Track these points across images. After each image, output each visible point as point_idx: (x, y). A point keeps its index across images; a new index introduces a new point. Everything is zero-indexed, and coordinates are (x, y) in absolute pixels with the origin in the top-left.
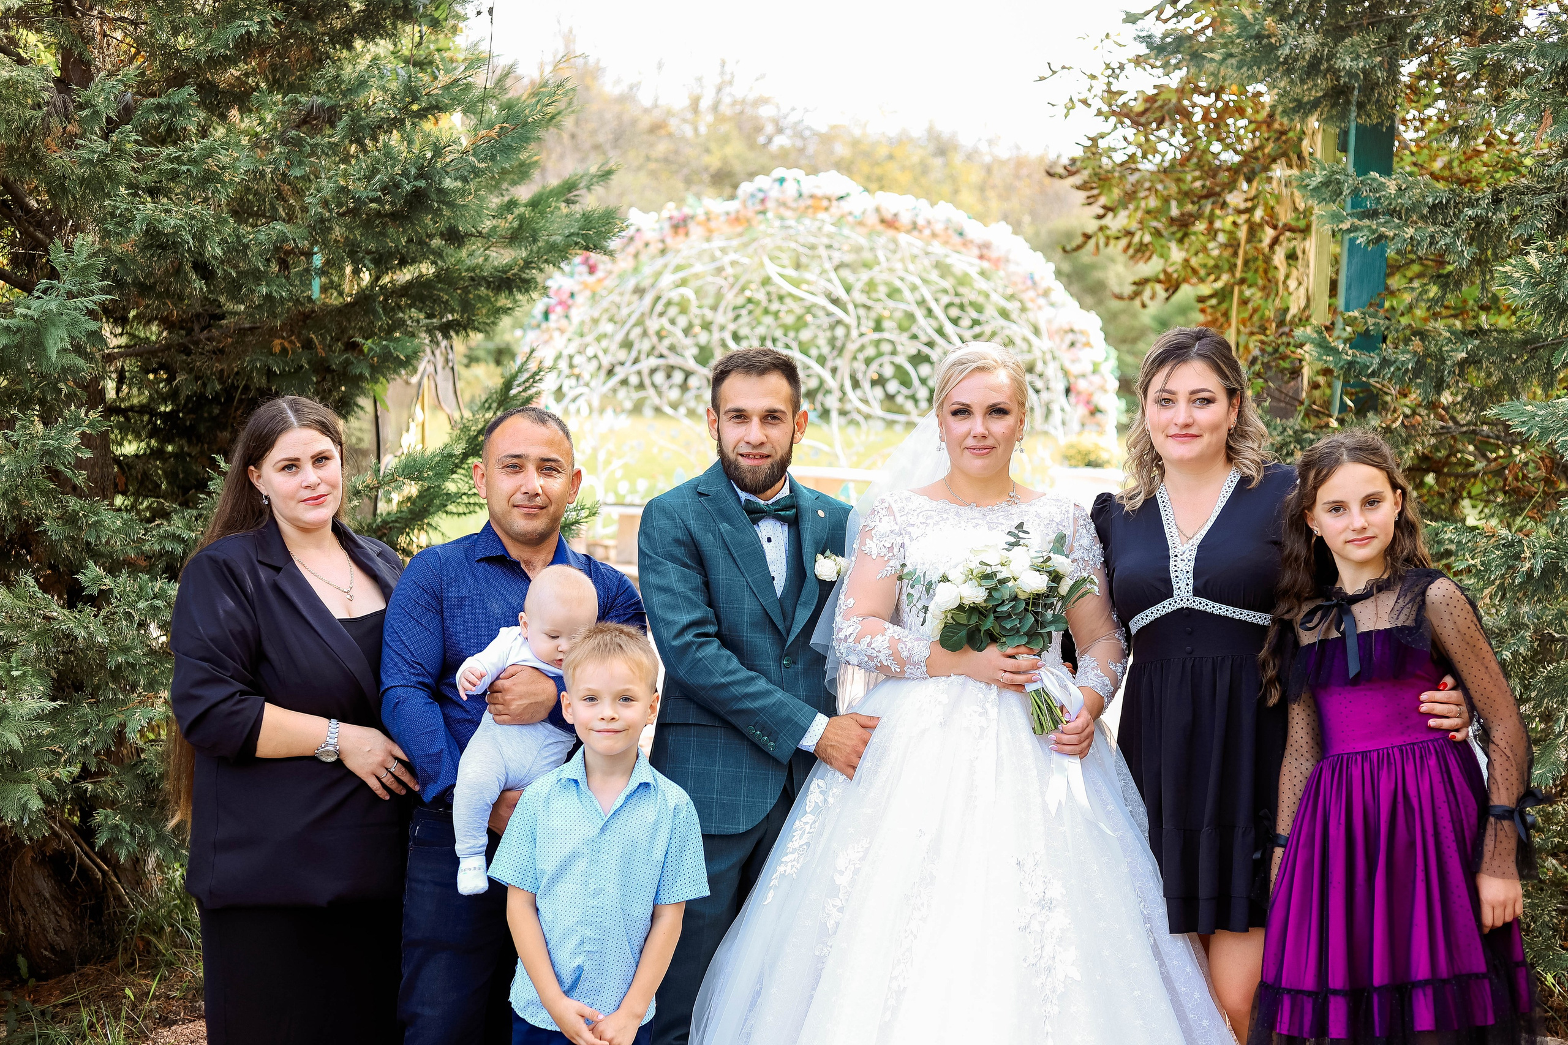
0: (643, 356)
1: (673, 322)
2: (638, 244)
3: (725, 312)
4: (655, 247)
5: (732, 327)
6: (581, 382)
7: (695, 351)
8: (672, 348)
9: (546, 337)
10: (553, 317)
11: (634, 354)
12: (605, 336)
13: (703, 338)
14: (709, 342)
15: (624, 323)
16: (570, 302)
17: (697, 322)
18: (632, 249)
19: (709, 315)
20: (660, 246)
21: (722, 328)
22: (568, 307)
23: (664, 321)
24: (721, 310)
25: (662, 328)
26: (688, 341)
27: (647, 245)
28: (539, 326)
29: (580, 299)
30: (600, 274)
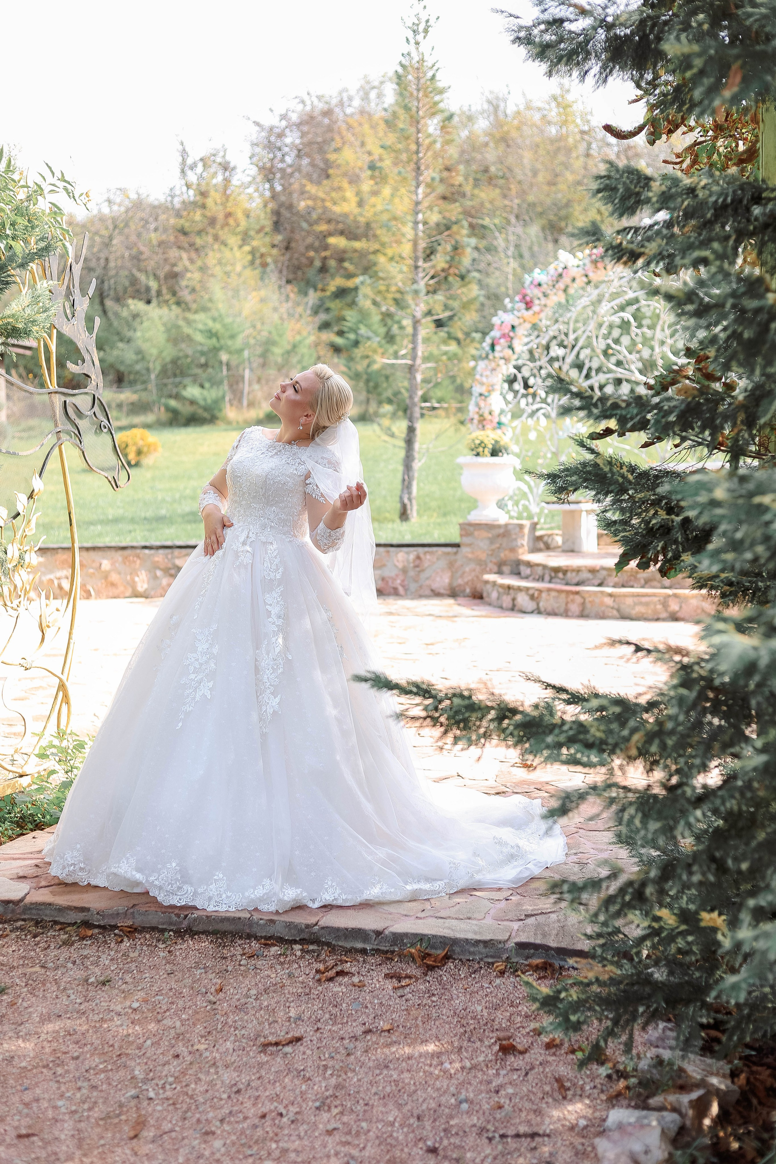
0: (593, 373)
1: (617, 341)
2: (567, 280)
3: (663, 330)
4: (581, 281)
5: (670, 341)
6: (538, 399)
7: (640, 365)
8: (619, 364)
9: (493, 365)
10: (497, 348)
11: (585, 372)
12: (557, 359)
13: (646, 353)
14: (651, 356)
15: (573, 347)
16: (512, 334)
17: (639, 339)
18: (561, 285)
19: (649, 333)
20: (585, 280)
21: (662, 343)
22: (512, 338)
23: (610, 341)
24: (659, 328)
25: (609, 347)
26: (633, 357)
27: (574, 280)
28: (487, 357)
29: (522, 331)
30: (536, 308)
